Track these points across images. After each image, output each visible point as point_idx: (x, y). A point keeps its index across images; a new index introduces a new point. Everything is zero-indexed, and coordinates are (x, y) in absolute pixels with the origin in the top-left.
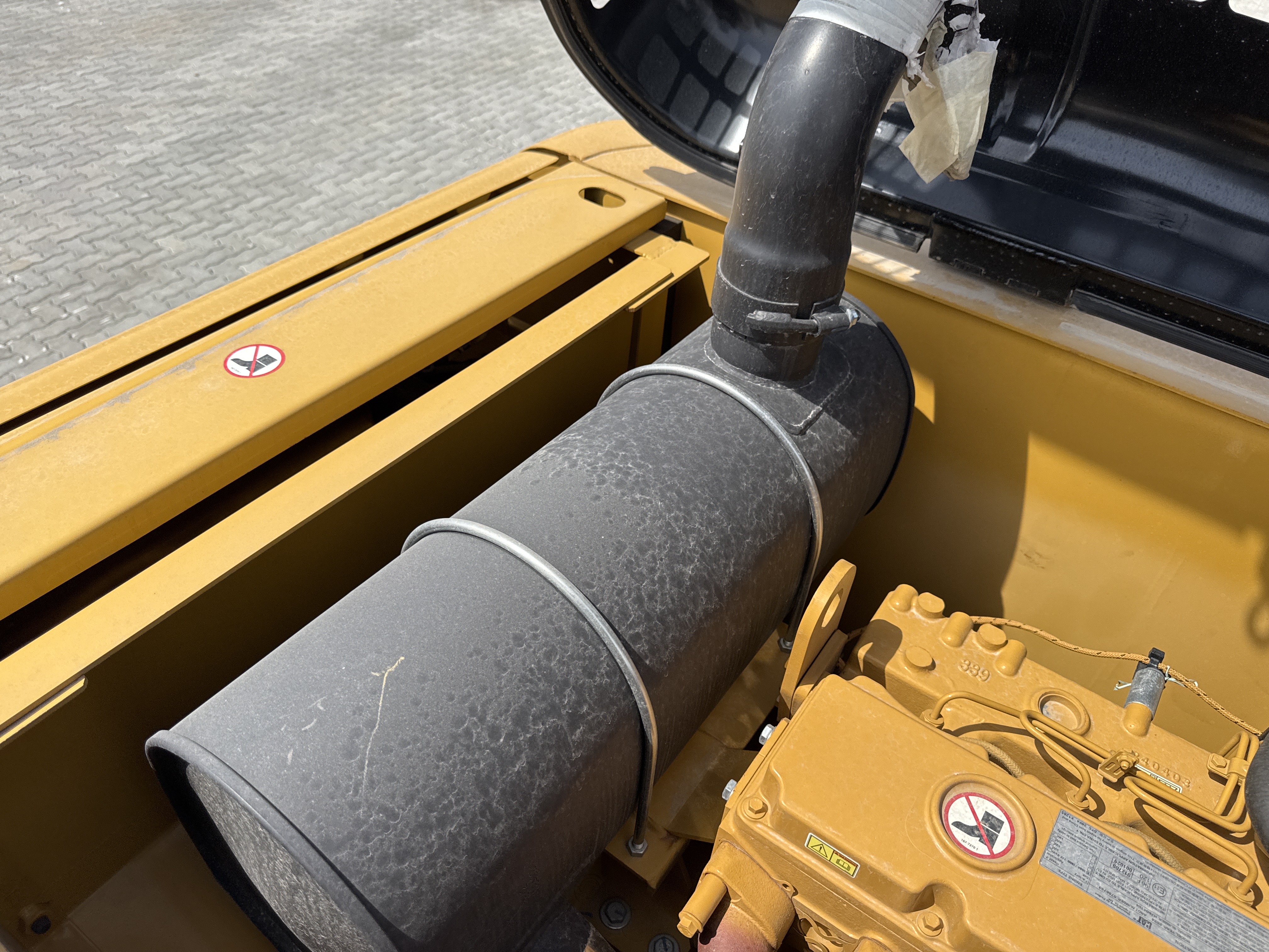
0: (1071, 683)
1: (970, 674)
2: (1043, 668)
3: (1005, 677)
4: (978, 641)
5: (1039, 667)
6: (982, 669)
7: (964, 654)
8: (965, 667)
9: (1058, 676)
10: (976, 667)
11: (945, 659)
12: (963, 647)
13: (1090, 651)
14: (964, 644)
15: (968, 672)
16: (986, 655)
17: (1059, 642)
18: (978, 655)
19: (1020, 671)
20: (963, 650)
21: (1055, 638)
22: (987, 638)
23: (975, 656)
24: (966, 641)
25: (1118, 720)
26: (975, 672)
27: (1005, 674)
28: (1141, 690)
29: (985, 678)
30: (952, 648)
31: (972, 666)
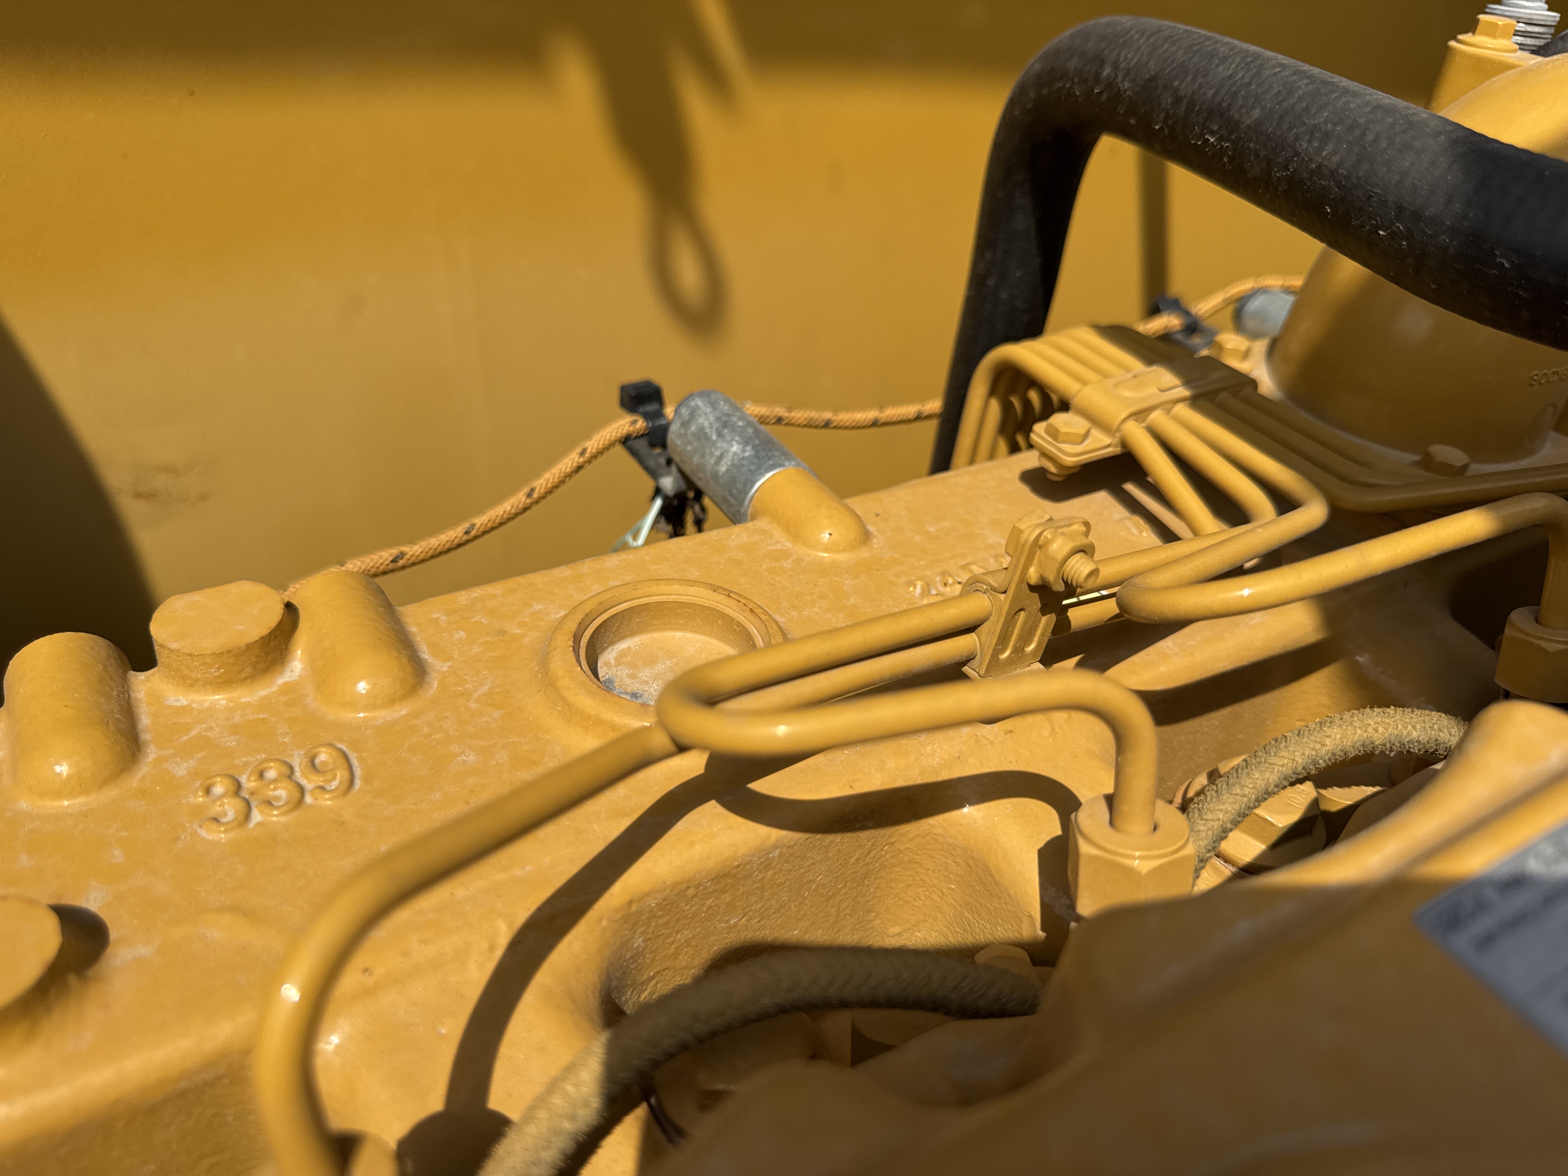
0: (586, 566)
1: (275, 817)
2: (477, 592)
3: (402, 710)
4: (189, 683)
5: (462, 597)
6: (298, 761)
7: (181, 769)
8: (230, 809)
9: (539, 579)
10: (271, 774)
11: (118, 855)
12: (151, 754)
13: (506, 507)
14: (146, 737)
15: (257, 816)
16: (264, 704)
17: (415, 550)
18: (235, 730)
19: (425, 654)
20: (160, 760)
21: (395, 551)
22: (211, 643)
23: (231, 742)
24: (145, 720)
25: (785, 554)
26: (282, 793)
27: (391, 702)
28: (735, 448)
29: (341, 775)
30: (112, 792)
31: (249, 782)
